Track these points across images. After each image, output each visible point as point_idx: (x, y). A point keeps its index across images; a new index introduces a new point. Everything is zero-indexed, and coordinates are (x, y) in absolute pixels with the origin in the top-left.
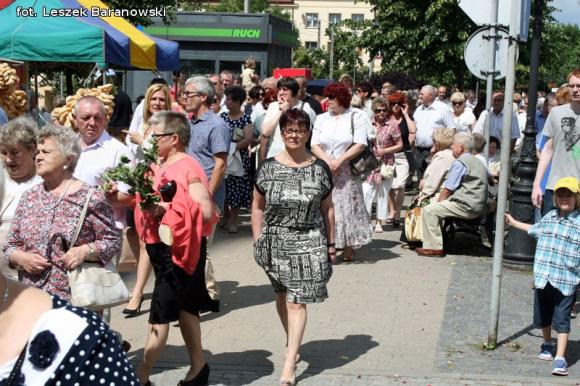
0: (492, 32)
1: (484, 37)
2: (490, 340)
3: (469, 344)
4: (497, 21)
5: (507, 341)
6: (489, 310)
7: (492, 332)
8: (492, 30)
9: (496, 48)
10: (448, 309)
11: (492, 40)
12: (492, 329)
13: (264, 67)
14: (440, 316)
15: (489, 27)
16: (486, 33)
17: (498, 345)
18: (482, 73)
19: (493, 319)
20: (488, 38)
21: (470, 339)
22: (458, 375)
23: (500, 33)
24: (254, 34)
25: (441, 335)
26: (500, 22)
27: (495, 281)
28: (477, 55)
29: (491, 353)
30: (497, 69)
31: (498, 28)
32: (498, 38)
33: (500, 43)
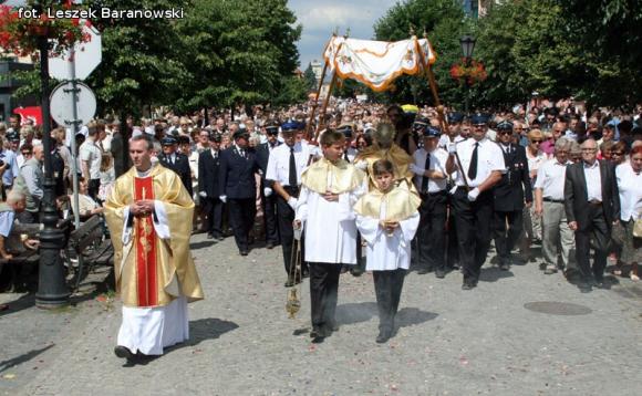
0: (70, 86)
1: (64, 91)
4: (74, 76)
8: (70, 84)
9: (76, 99)
11: (71, 93)
15: (67, 82)
16: (65, 87)
18: (64, 122)
20: (68, 91)
23: (78, 86)
26: (77, 77)
30: (79, 118)
31: (75, 82)
32: (76, 91)
33: (80, 95)
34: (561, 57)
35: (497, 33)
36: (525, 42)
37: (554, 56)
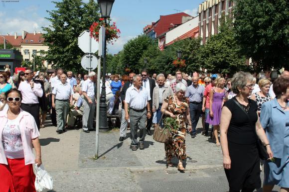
0: (89, 55)
1: (87, 57)
2: (96, 156)
3: (89, 158)
5: (101, 156)
6: (95, 146)
7: (96, 153)
9: (91, 60)
10: (80, 147)
12: (96, 152)
13: (12, 67)
14: (78, 149)
15: (89, 54)
16: (87, 55)
17: (98, 158)
18: (87, 68)
19: (97, 149)
20: (88, 57)
21: (89, 157)
22: (87, 169)
23: (92, 55)
24: (8, 56)
25: (79, 155)
26: (92, 52)
27: (97, 136)
28: (85, 62)
29: (96, 160)
30: (92, 67)
31: (91, 54)
32: (91, 57)
33: (92, 59)
34: (218, 58)
35: (184, 50)
36: (203, 53)
37: (215, 58)
